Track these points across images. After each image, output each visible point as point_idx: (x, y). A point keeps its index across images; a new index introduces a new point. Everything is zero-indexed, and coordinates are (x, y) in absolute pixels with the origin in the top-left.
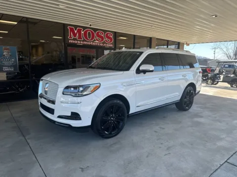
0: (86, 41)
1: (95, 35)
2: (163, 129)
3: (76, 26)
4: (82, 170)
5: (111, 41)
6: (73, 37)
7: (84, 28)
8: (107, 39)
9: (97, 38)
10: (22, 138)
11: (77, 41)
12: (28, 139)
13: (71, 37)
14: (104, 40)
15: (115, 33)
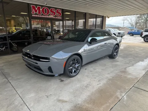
0: (44, 15)
1: (50, 11)
2: (95, 69)
3: (36, 5)
4: (47, 97)
5: (60, 15)
6: (35, 13)
7: (42, 6)
8: (57, 14)
9: (51, 13)
10: (5, 79)
11: (38, 15)
12: (10, 80)
13: (33, 13)
14: (56, 14)
15: (63, 9)
